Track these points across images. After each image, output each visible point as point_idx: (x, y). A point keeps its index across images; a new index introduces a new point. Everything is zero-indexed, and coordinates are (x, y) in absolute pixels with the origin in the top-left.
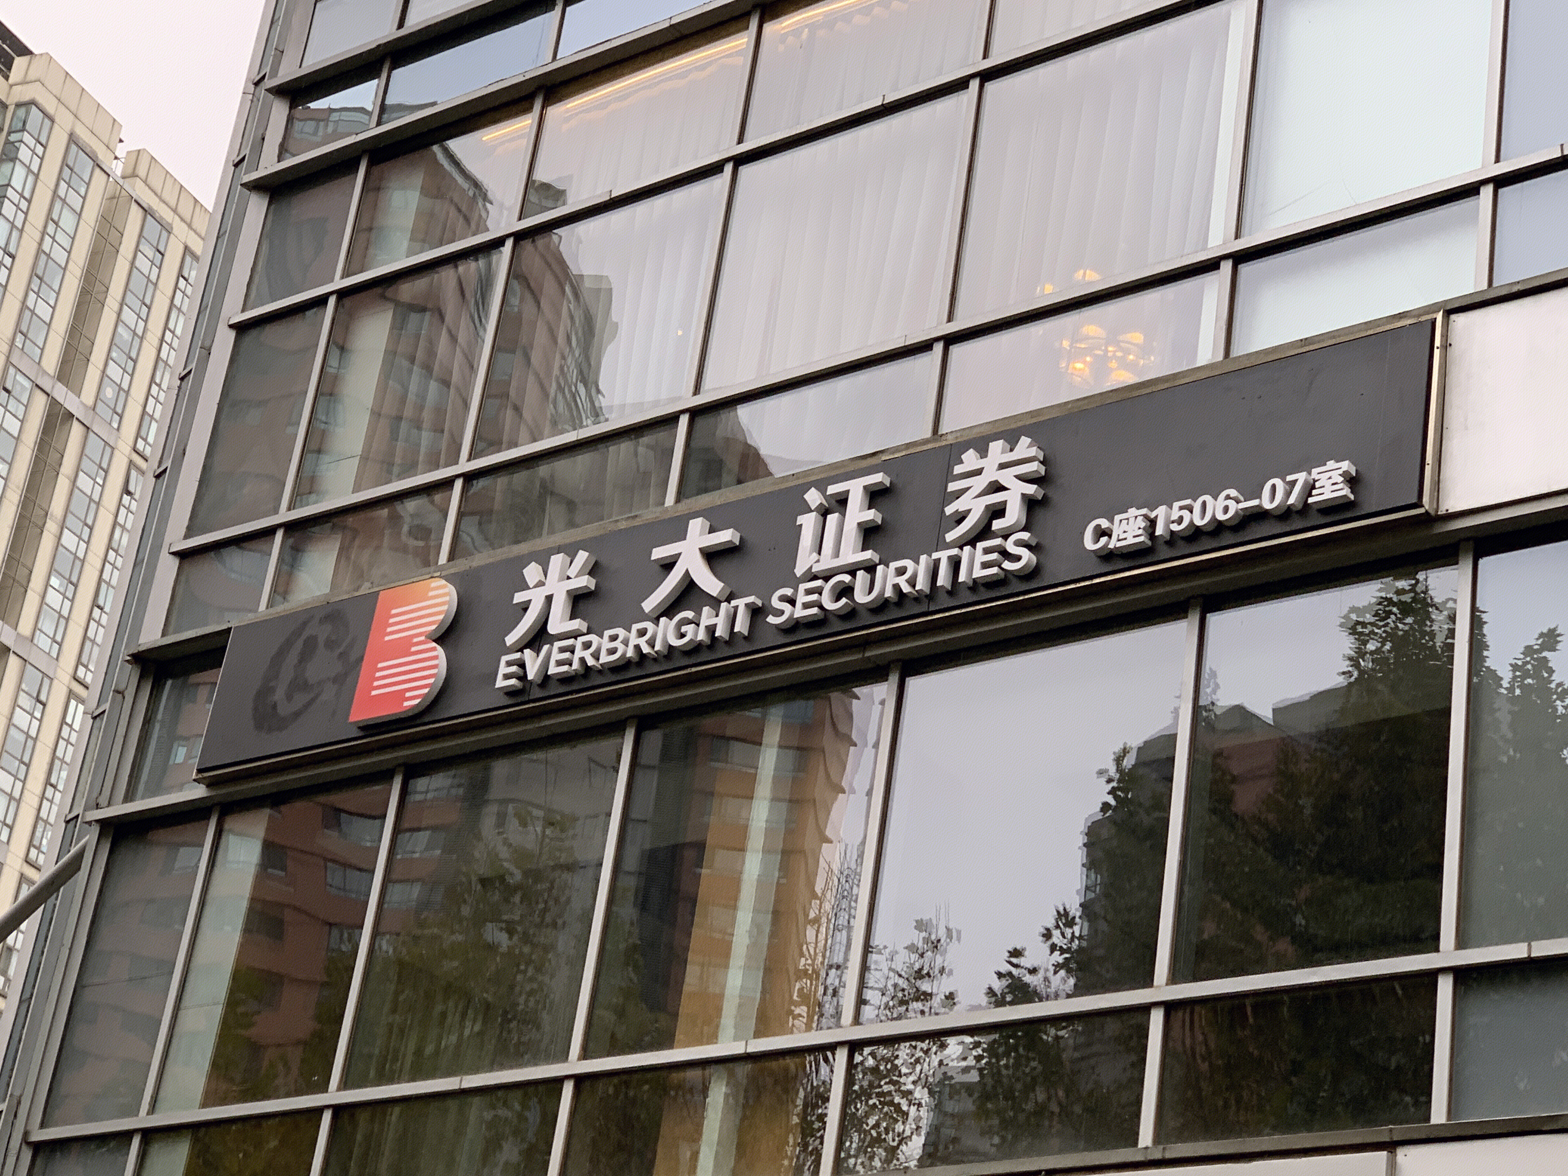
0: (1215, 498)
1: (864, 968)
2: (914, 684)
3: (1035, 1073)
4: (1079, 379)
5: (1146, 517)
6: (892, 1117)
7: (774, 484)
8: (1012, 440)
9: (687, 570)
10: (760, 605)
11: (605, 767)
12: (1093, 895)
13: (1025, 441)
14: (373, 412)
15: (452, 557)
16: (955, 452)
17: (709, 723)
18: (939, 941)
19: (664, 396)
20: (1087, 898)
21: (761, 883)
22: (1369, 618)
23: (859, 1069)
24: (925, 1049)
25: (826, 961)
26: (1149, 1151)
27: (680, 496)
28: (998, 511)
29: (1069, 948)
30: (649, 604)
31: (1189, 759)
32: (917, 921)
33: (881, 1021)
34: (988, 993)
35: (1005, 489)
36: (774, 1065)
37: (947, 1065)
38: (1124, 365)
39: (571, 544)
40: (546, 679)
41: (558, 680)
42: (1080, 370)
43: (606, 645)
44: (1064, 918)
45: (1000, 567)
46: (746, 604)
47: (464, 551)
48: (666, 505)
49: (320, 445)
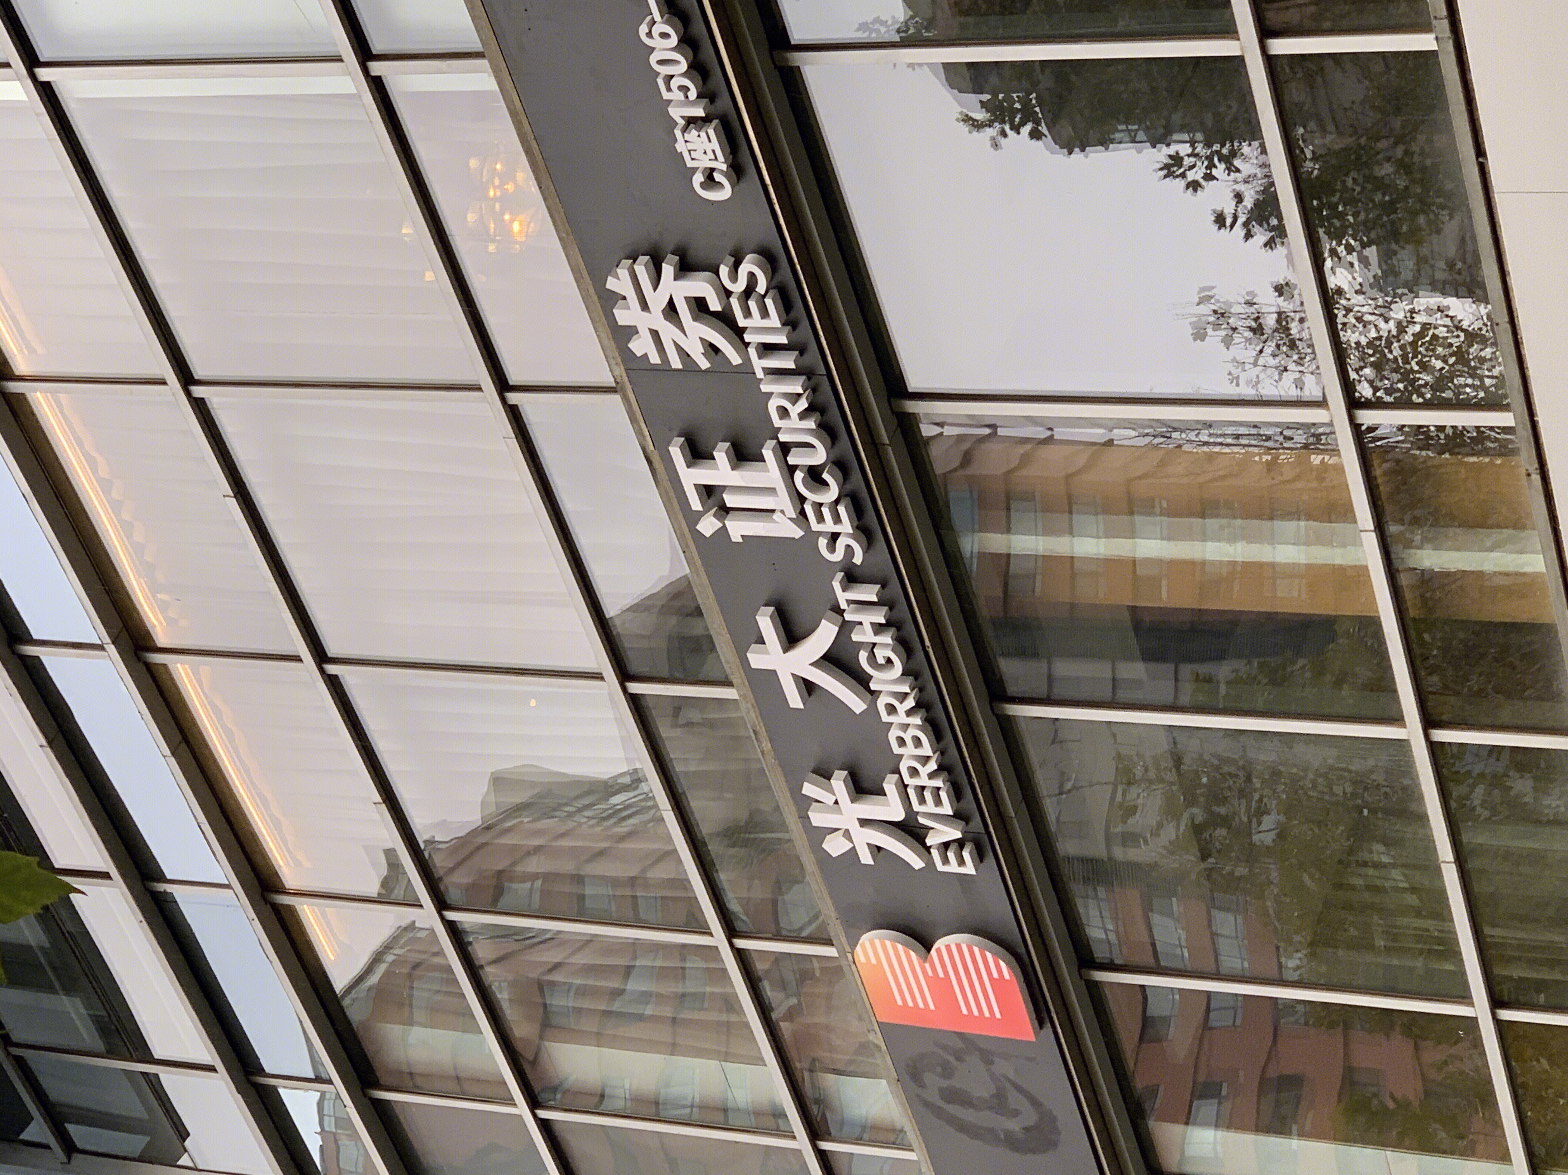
0: (652, 50)
2: (914, 383)
3: (1360, 179)
4: (532, 225)
5: (684, 130)
6: (1430, 342)
7: (697, 573)
8: (610, 300)
9: (812, 664)
10: (842, 574)
12: (1141, 132)
13: (612, 284)
14: (672, 1054)
15: (828, 942)
16: (635, 365)
18: (1215, 312)
19: (610, 714)
20: (1145, 139)
23: (1379, 384)
24: (1344, 312)
26: (1440, 36)
27: (727, 683)
28: (699, 305)
29: (1207, 158)
30: (857, 704)
32: (1195, 339)
33: (1318, 368)
34: (1271, 248)
35: (671, 299)
36: (1384, 490)
37: (1361, 284)
38: (508, 175)
39: (796, 803)
40: (959, 816)
41: (958, 802)
42: (521, 225)
43: (910, 749)
44: (1173, 168)
45: (764, 296)
46: (844, 591)
47: (819, 928)
48: (737, 697)
49: (718, 1109)
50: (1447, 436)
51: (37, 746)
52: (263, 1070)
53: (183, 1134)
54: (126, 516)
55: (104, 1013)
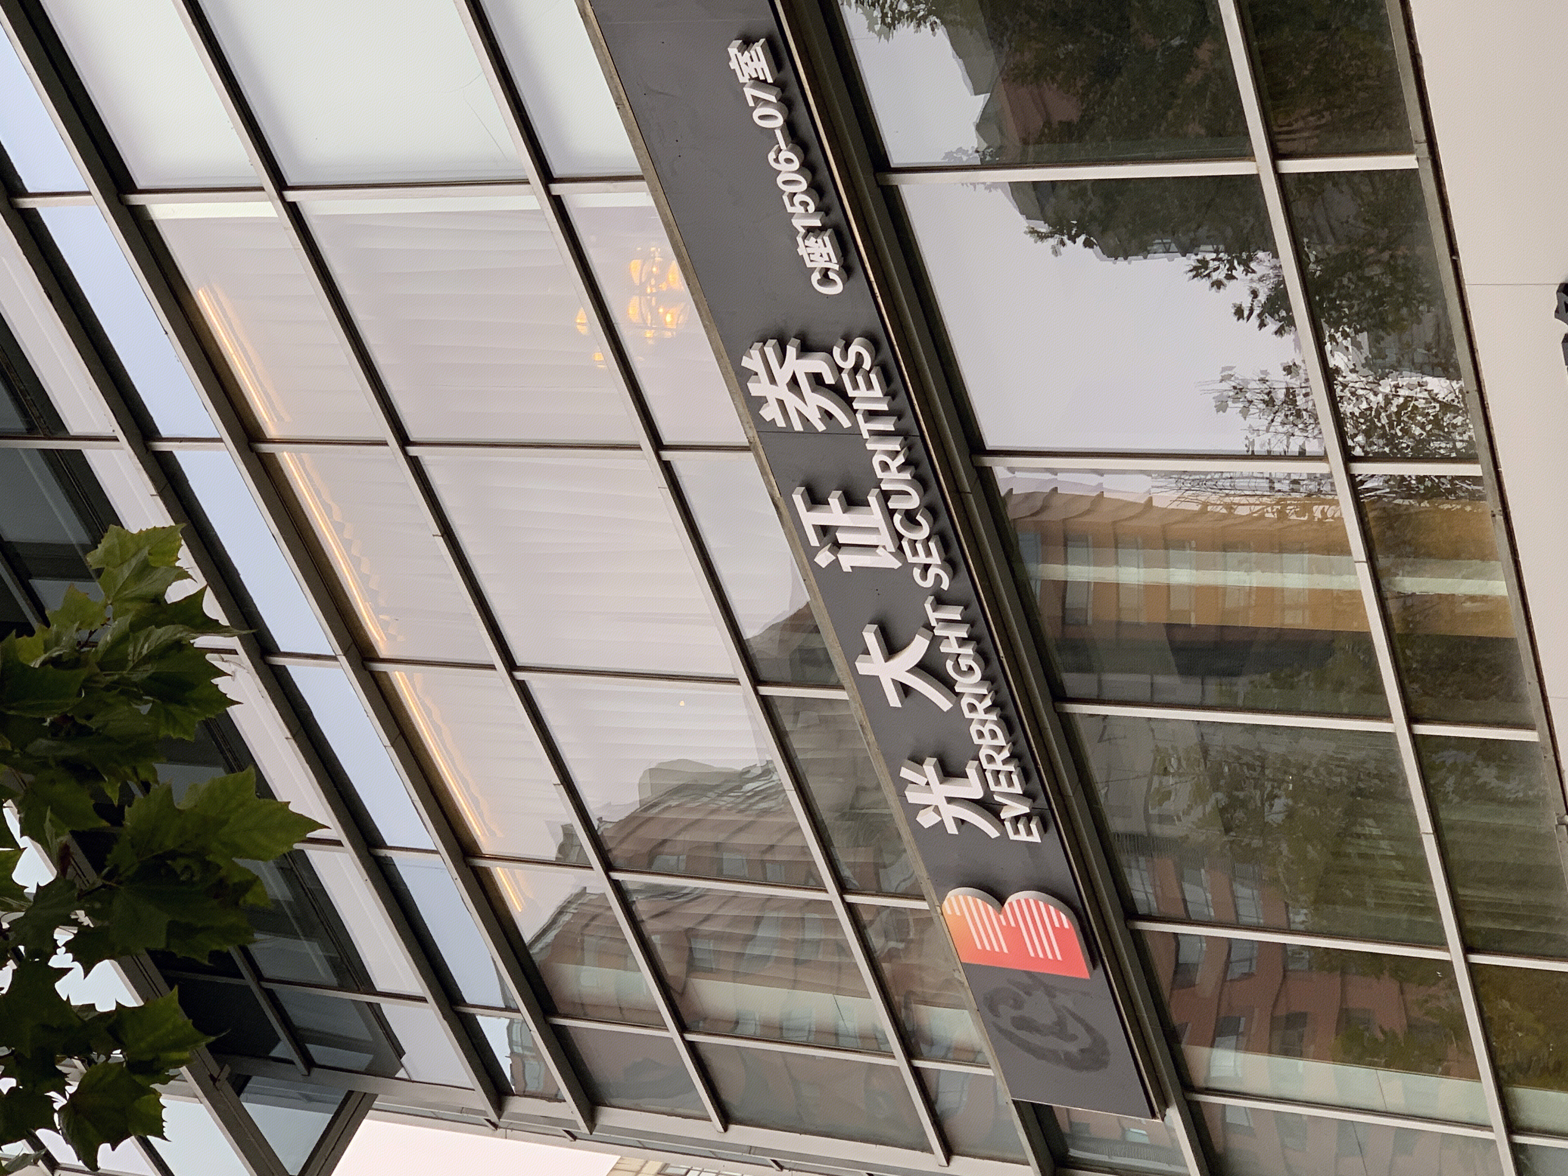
0: (779, 172)
1: (1269, 457)
2: (991, 442)
3: (1354, 279)
4: (681, 317)
5: (805, 237)
6: (1411, 411)
7: (816, 599)
8: (745, 375)
9: (908, 671)
10: (933, 598)
11: (1105, 727)
12: (1173, 245)
13: (746, 362)
14: (794, 988)
15: (921, 897)
16: (765, 428)
17: (1050, 631)
18: (1235, 388)
19: (744, 712)
20: (1176, 250)
21: (1199, 566)
22: (877, 13)
23: (1369, 450)
24: (1341, 388)
25: (1265, 493)
26: (1420, 157)
27: (839, 686)
28: (817, 380)
29: (1228, 261)
30: (944, 704)
31: (1033, 167)
32: (1218, 411)
33: (1320, 433)
34: (1281, 334)
35: (794, 375)
36: (1375, 532)
37: (1354, 365)
38: (662, 276)
39: (895, 784)
40: (1028, 795)
41: (1027, 783)
42: (672, 317)
43: (988, 740)
44: (1200, 270)
45: (869, 372)
46: (934, 611)
47: (913, 885)
48: (848, 698)
49: (829, 1033)
50: (1426, 488)
51: (284, 738)
52: (465, 1001)
53: (400, 1052)
54: (354, 552)
55: (337, 955)
